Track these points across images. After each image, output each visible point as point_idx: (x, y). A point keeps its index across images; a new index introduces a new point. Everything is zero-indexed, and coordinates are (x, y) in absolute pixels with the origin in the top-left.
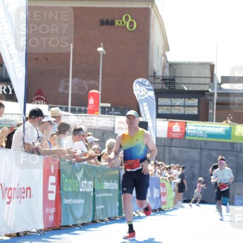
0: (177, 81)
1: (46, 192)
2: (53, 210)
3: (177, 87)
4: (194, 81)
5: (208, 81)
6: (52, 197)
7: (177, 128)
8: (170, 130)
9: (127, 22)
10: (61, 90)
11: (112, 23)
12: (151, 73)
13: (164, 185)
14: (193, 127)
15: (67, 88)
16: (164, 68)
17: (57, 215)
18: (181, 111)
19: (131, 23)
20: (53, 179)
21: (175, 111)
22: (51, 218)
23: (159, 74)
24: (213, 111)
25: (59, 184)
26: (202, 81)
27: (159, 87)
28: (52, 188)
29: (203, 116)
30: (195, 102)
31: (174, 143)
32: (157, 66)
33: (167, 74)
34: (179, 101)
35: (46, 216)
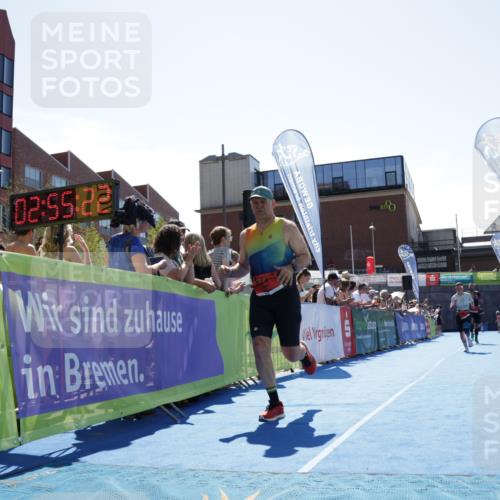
0: (430, 244)
1: (344, 332)
2: (350, 344)
3: (430, 249)
4: (441, 243)
5: (452, 242)
6: (348, 335)
7: (433, 278)
8: (428, 280)
9: (389, 206)
10: (346, 259)
11: (379, 207)
12: (410, 240)
13: (427, 321)
14: (445, 277)
15: (350, 257)
16: (419, 235)
17: (353, 347)
18: (435, 266)
19: (392, 207)
20: (347, 322)
21: (430, 266)
22: (349, 349)
23: (416, 240)
24: (458, 264)
25: (352, 325)
26: (448, 242)
27: (417, 249)
28: (348, 328)
29: (451, 268)
30: (444, 258)
31: (432, 289)
32: (414, 235)
33: (422, 239)
34: (432, 259)
35: (345, 348)
